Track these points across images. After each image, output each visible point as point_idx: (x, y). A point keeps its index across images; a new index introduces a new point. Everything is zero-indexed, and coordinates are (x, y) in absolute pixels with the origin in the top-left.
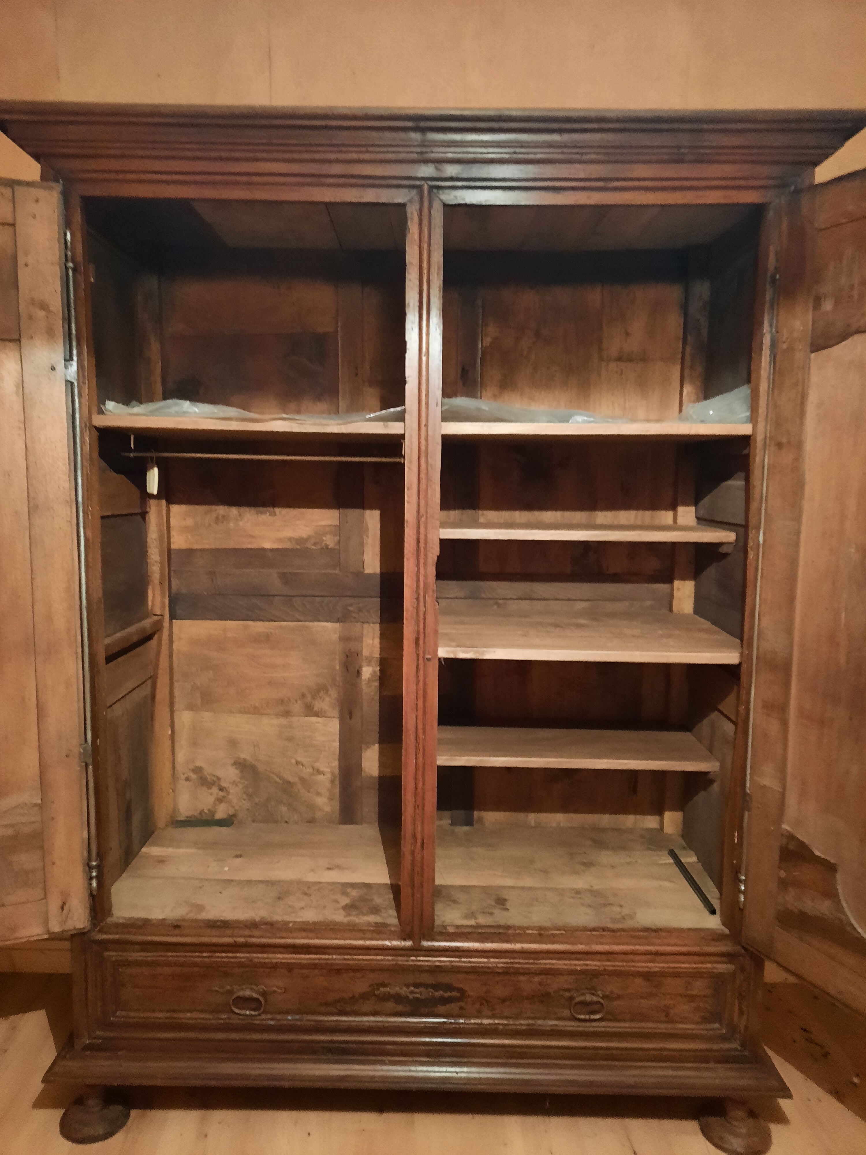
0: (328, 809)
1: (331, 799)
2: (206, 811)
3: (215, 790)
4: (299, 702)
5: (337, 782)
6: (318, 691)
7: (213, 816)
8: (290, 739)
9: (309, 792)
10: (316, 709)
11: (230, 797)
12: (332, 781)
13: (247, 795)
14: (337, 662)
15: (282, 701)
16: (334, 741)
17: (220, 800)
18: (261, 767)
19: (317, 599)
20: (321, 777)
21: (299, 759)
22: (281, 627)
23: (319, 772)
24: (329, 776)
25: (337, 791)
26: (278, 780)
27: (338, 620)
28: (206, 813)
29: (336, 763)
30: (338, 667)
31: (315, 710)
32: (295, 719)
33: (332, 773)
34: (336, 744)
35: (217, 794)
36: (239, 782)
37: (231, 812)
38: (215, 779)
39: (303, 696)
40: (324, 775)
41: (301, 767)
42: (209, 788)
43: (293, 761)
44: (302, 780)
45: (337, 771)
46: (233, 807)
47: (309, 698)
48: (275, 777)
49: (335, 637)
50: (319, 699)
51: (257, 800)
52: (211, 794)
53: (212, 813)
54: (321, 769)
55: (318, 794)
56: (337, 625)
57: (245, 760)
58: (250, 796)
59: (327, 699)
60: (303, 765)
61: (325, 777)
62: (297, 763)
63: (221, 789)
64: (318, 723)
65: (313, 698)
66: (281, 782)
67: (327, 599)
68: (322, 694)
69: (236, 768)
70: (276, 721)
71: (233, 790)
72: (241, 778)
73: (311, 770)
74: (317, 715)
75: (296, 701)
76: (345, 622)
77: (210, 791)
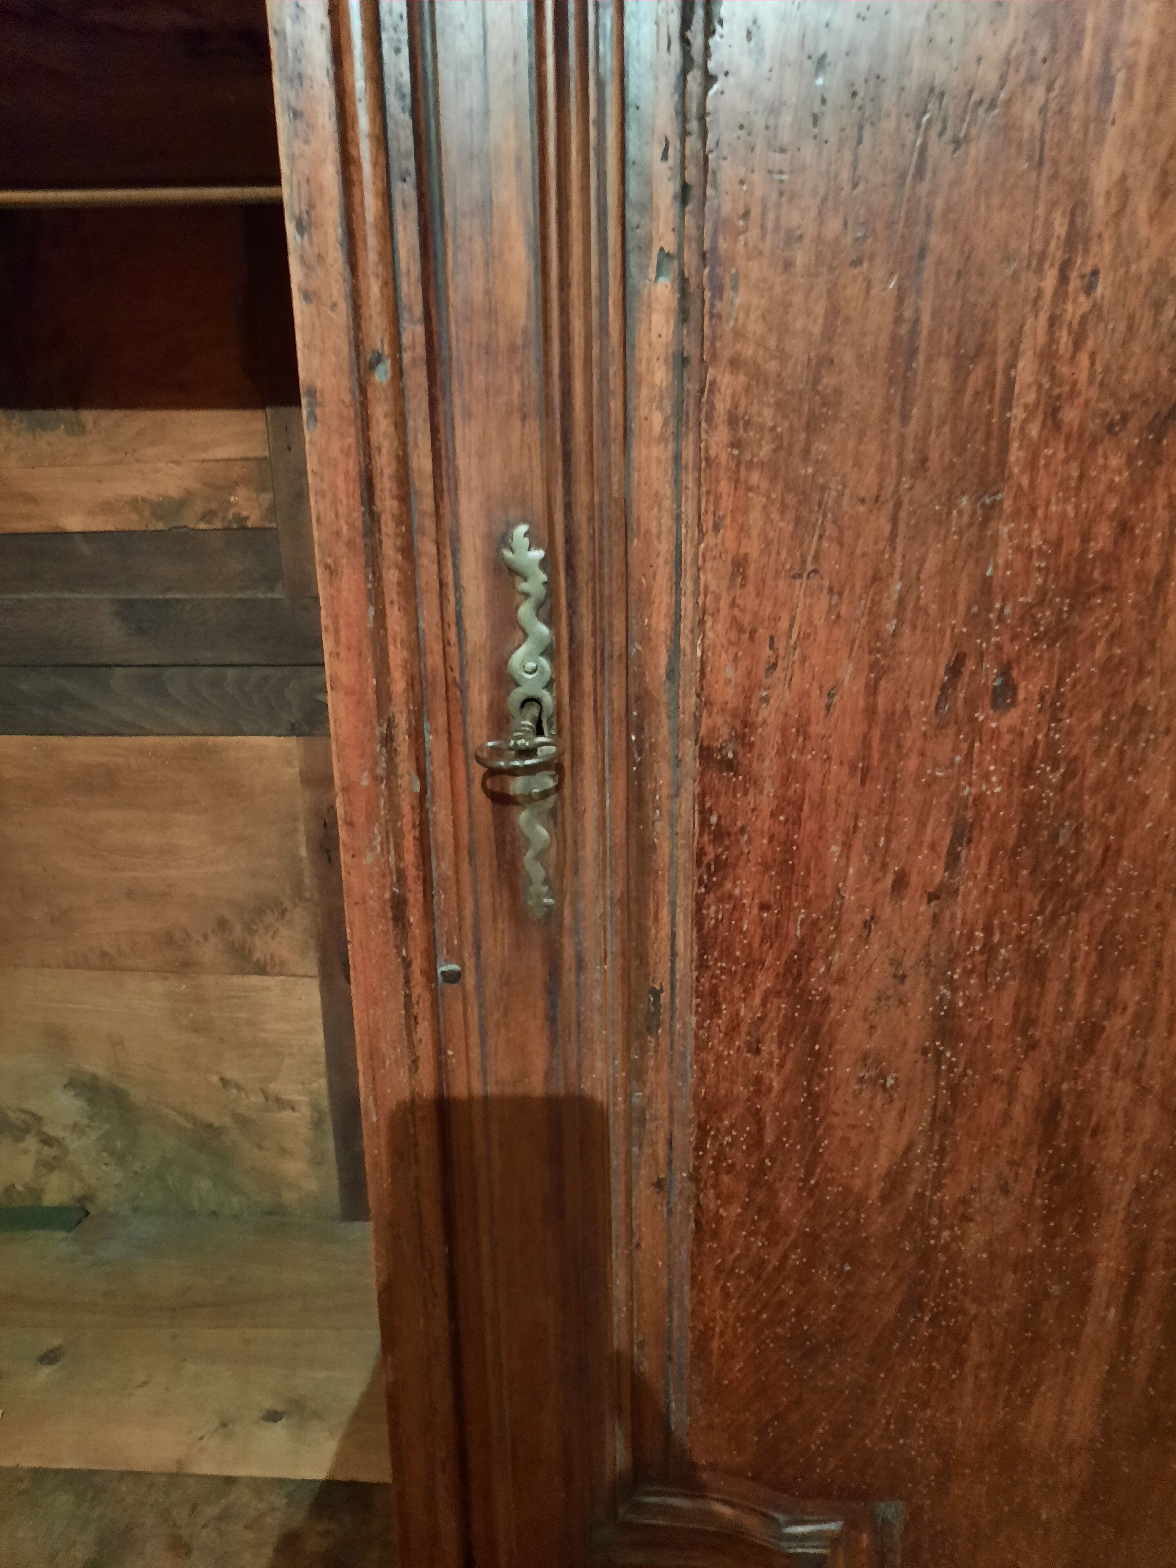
0: (311, 1185)
1: (317, 1162)
2: (19, 1188)
3: (31, 1143)
4: (213, 939)
5: (328, 1125)
6: (260, 911)
7: (39, 1198)
8: (201, 1028)
9: (260, 1147)
10: (258, 955)
11: (71, 1158)
12: (317, 1124)
13: (112, 1153)
14: (302, 838)
15: (169, 939)
16: (311, 1031)
17: (48, 1165)
18: (137, 1094)
19: (231, 673)
20: (287, 1115)
21: (229, 1075)
22: (142, 752)
23: (281, 1104)
24: (306, 1111)
25: (330, 1144)
26: (182, 1121)
27: (293, 731)
28: (20, 1193)
29: (322, 1084)
30: (303, 852)
31: (254, 959)
32: (208, 979)
33: (315, 1106)
34: (319, 1038)
35: (39, 1153)
36: (88, 1126)
37: (78, 1190)
38: (27, 1117)
39: (223, 924)
40: (293, 1109)
41: (235, 1091)
42: (19, 1139)
43: (215, 1079)
44: (242, 1121)
45: (325, 1103)
46: (82, 1180)
47: (238, 930)
48: (173, 1115)
49: (292, 773)
50: (261, 930)
51: (137, 1166)
52: (25, 1152)
53: (36, 1192)
54: (286, 1097)
55: (283, 1152)
56: (292, 743)
57: (95, 1077)
58: (121, 1158)
59: (284, 932)
60: (238, 1087)
61: (296, 1114)
62: (224, 1082)
63: (47, 1141)
64: (267, 989)
65: (249, 930)
66: (189, 1126)
67: (257, 672)
68: (270, 918)
69: (76, 1095)
70: (157, 986)
71: (74, 1143)
72: (91, 1118)
73: (261, 1099)
74: (261, 970)
75: (206, 937)
76: (310, 734)
77: (22, 1145)
